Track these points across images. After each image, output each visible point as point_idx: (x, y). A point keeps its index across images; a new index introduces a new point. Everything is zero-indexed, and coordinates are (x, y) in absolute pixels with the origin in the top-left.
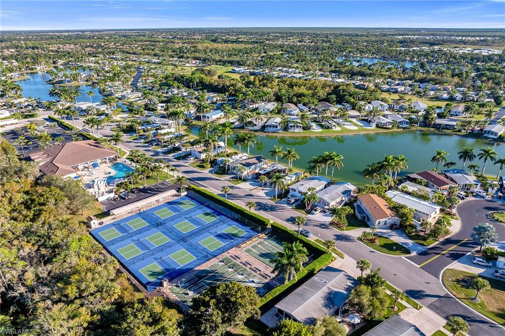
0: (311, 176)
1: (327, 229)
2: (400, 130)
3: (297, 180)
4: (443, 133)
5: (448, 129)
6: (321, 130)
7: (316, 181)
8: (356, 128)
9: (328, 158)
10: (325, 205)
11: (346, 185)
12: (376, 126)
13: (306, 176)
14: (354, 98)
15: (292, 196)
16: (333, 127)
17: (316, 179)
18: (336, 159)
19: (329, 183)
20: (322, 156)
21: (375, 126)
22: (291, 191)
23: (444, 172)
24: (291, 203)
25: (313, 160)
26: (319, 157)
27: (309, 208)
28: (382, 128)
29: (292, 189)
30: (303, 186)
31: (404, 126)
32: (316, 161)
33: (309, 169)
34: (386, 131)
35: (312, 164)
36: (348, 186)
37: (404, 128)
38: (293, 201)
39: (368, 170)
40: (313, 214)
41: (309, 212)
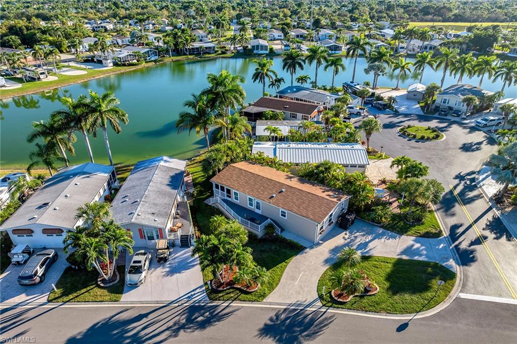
0: (54, 173)
1: (220, 318)
2: (150, 64)
3: (18, 195)
4: (207, 59)
5: (209, 53)
6: (20, 86)
7: (77, 180)
8: (84, 72)
9: (79, 111)
10: (151, 238)
11: (162, 163)
12: (114, 65)
13: (40, 177)
14: (51, 35)
15: (29, 252)
16: (42, 77)
17: (75, 175)
18: (104, 107)
19: (113, 173)
20: (59, 113)
21: (112, 64)
22: (14, 238)
23: (278, 95)
24: (38, 279)
25: (39, 129)
26: (53, 116)
27: (110, 272)
28: (124, 65)
29: (16, 231)
30: (50, 210)
31: (153, 59)
32: (50, 130)
33: (40, 155)
34: (133, 68)
35: (43, 141)
36: (167, 165)
37: (155, 61)
38: (40, 272)
39: (188, 115)
40: (134, 286)
41: (118, 287)
